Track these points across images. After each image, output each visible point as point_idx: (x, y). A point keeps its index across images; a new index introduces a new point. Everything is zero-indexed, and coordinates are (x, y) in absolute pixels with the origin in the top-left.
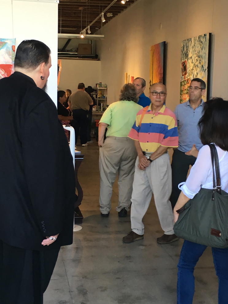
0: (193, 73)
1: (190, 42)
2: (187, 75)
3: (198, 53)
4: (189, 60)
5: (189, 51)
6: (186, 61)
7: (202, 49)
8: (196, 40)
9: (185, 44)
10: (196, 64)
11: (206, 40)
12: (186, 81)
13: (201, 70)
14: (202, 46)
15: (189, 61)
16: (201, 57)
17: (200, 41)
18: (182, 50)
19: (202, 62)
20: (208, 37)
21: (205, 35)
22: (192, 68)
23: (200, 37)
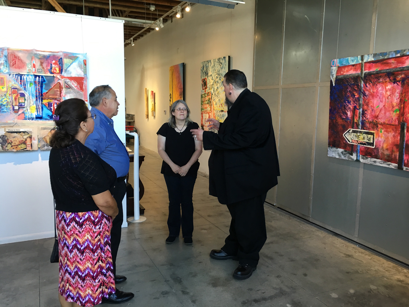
0: (213, 87)
1: (210, 63)
2: (207, 89)
3: (218, 72)
4: (209, 77)
6: (206, 78)
7: (222, 69)
8: (216, 61)
9: (204, 65)
10: (216, 80)
11: (225, 62)
12: (207, 94)
13: (221, 85)
14: (221, 66)
15: (209, 78)
16: (221, 75)
17: (219, 62)
18: (202, 69)
20: (227, 59)
21: (224, 58)
22: (212, 83)
23: (219, 59)
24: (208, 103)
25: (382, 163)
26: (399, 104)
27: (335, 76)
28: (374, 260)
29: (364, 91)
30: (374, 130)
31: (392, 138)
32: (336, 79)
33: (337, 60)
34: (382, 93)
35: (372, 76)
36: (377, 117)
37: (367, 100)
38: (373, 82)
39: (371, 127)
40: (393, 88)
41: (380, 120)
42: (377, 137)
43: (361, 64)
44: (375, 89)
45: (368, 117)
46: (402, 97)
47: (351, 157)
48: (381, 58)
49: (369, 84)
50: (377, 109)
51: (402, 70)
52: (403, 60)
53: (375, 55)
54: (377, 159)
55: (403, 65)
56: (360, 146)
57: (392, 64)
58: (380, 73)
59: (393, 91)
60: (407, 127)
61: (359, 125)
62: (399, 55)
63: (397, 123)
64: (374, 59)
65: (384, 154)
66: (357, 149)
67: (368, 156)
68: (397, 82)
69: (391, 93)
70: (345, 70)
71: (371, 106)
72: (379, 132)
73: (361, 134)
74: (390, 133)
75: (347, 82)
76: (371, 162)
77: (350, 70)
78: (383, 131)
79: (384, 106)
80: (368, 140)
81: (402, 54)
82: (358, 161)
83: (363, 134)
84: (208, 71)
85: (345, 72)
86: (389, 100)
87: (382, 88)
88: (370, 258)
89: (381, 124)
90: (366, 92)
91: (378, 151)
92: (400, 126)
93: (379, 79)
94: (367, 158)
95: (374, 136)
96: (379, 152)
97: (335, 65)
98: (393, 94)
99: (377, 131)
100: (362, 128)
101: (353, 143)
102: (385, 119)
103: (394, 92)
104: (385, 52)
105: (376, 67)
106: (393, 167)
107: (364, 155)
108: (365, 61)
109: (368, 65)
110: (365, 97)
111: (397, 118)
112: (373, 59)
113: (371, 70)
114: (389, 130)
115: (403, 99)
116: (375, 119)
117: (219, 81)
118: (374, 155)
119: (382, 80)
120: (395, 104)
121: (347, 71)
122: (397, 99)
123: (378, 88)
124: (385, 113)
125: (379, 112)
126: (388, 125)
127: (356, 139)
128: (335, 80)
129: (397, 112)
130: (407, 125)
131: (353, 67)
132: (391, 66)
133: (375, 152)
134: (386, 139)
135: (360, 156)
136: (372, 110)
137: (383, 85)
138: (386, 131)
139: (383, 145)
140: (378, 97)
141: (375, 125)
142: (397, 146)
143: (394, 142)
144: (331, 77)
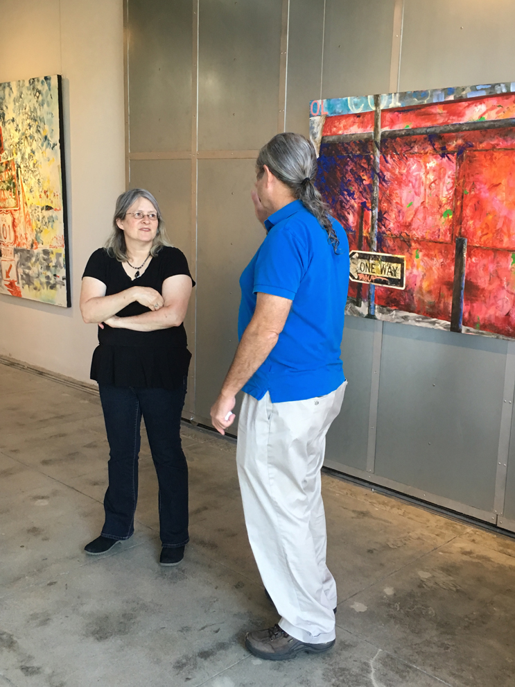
0: (20, 150)
1: (7, 90)
2: (4, 154)
3: (31, 112)
4: (7, 124)
5: (7, 108)
7: (42, 105)
8: (23, 86)
10: (28, 133)
11: (50, 89)
12: (4, 165)
13: (42, 145)
14: (40, 98)
15: (7, 126)
16: (40, 120)
17: (33, 89)
19: (44, 129)
20: (54, 82)
21: (46, 78)
22: (17, 140)
23: (32, 81)
24: (8, 188)
25: (420, 319)
26: (452, 200)
27: (319, 137)
28: (410, 516)
29: (381, 172)
30: (403, 254)
31: (438, 269)
32: (321, 142)
33: (322, 102)
34: (418, 177)
35: (398, 139)
36: (408, 226)
37: (388, 191)
38: (401, 153)
39: (396, 248)
40: (440, 166)
41: (414, 232)
42: (410, 268)
43: (374, 114)
44: (405, 167)
45: (392, 225)
46: (459, 185)
47: (356, 310)
48: (416, 102)
49: (391, 158)
50: (407, 211)
51: (458, 129)
52: (461, 108)
53: (403, 96)
54: (410, 312)
55: (459, 119)
56: (375, 286)
57: (438, 117)
58: (414, 135)
59: (440, 174)
60: (468, 246)
61: (372, 242)
62: (451, 98)
63: (448, 238)
64: (402, 104)
65: (423, 301)
66: (369, 294)
67: (392, 306)
68: (449, 155)
69: (435, 176)
70: (342, 125)
71: (397, 203)
72: (413, 256)
73: (376, 262)
74: (435, 259)
75: (346, 150)
76: (398, 318)
77: (350, 126)
78: (420, 254)
79: (422, 203)
80: (392, 275)
81: (458, 96)
82: (371, 316)
83: (382, 261)
84: (5, 108)
85: (340, 129)
86: (433, 192)
87: (417, 165)
88: (401, 512)
89: (417, 241)
90: (385, 173)
91: (412, 295)
92: (455, 244)
93: (412, 148)
94: (390, 311)
95: (403, 265)
96: (413, 298)
97: (318, 113)
98: (440, 178)
99: (409, 255)
100: (380, 249)
101: (361, 280)
102: (425, 231)
103: (442, 175)
104: (424, 89)
105: (405, 120)
106: (441, 328)
107: (383, 304)
108: (382, 107)
109: (388, 116)
110: (384, 184)
111: (449, 229)
112: (399, 104)
113: (396, 128)
114: (432, 253)
115: (461, 191)
116: (405, 231)
117: (36, 136)
118: (405, 305)
119: (418, 150)
120: (444, 200)
121: (345, 128)
122: (447, 190)
123: (409, 165)
124: (425, 218)
125: (412, 216)
126: (430, 244)
127: (368, 273)
128: (319, 145)
129: (448, 215)
130: (468, 242)
131: (357, 120)
132: (436, 120)
133: (405, 299)
134: (427, 271)
135: (376, 307)
136: (399, 212)
137: (421, 161)
138: (427, 255)
139: (421, 284)
140: (411, 184)
141: (405, 243)
142: (449, 285)
143: (443, 278)
144: (311, 138)
